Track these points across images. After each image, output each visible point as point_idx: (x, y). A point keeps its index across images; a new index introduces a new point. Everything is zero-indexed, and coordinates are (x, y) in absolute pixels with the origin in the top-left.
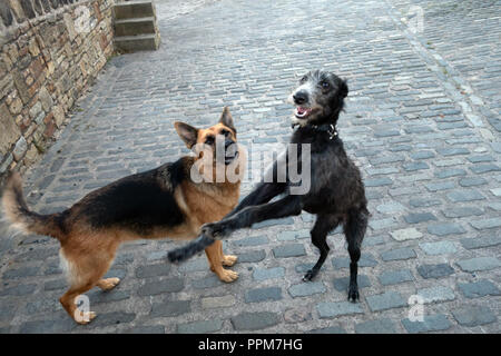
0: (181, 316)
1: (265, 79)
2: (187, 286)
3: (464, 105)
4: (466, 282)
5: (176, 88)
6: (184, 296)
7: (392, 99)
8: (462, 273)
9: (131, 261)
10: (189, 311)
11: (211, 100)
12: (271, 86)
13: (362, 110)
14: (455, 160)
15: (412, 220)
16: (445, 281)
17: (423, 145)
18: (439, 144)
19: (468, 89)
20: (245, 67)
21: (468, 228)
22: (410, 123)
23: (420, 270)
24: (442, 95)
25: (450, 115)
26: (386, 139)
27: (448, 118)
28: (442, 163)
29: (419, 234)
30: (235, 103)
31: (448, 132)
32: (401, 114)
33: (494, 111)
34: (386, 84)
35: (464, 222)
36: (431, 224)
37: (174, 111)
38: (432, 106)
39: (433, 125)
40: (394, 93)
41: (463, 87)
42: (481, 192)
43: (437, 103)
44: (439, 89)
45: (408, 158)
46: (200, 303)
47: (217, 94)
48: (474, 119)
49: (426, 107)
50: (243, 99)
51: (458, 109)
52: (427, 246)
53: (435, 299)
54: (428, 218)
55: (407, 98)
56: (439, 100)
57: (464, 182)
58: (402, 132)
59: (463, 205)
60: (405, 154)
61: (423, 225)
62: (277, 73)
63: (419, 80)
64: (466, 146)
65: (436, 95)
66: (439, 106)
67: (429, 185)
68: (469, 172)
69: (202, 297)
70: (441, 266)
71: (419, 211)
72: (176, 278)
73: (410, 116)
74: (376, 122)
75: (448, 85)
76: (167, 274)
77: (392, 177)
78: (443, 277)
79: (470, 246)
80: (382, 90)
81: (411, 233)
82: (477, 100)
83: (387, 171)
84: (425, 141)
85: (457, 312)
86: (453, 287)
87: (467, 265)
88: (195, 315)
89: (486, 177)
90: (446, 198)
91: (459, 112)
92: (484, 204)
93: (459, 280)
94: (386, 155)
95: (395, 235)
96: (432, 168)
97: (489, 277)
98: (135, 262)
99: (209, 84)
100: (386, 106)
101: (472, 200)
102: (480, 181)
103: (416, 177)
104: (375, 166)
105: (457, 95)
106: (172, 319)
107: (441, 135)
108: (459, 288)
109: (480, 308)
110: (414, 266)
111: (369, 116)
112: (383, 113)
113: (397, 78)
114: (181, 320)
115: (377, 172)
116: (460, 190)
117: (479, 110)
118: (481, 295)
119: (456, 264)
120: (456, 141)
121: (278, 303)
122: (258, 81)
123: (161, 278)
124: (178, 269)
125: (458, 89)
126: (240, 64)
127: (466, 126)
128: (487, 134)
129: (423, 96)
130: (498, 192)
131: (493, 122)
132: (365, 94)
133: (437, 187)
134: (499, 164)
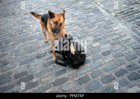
0: (35, 87)
1: (40, 8)
2: (34, 77)
3: (99, 7)
4: (115, 54)
5: (11, 14)
7: (80, 8)
8: (113, 52)
9: (11, 74)
10: (38, 85)
11: (24, 16)
13: (73, 13)
14: (102, 22)
15: (96, 41)
16: (110, 55)
17: (92, 20)
18: (96, 19)
19: (99, 3)
21: (111, 40)
22: (87, 14)
23: (103, 54)
24: (93, 6)
25: (96, 11)
26: (82, 20)
27: (96, 12)
28: (99, 24)
29: (99, 44)
32: (84, 12)
33: (107, 8)
34: (77, 5)
35: (109, 39)
36: (101, 41)
37: (12, 22)
38: (91, 9)
39: (93, 14)
40: (80, 7)
41: (97, 3)
42: (111, 29)
43: (92, 8)
44: (92, 4)
45: (90, 24)
47: (26, 14)
48: (103, 11)
49: (90, 10)
52: (102, 47)
53: (109, 61)
54: (100, 39)
55: (84, 8)
56: (93, 7)
57: (106, 28)
58: (85, 17)
59: (108, 34)
60: (88, 23)
61: (99, 41)
62: (44, 5)
63: (86, 3)
64: (103, 18)
65: (91, 6)
66: (93, 9)
67: (98, 30)
68: (106, 25)
69: (41, 79)
70: (107, 51)
71: (97, 38)
72: (30, 75)
73: (86, 12)
74: (78, 16)
75: (93, 3)
76: (26, 75)
77: (87, 30)
78: (109, 54)
79: (113, 44)
80: (76, 6)
81: (97, 44)
82: (102, 6)
83: (85, 28)
84: (93, 19)
85: (116, 63)
86: (112, 56)
87: (114, 49)
88: (40, 85)
89: (111, 25)
90: (103, 33)
91: (98, 10)
92: (112, 32)
93: (113, 54)
94: (83, 24)
95: (93, 46)
96: (97, 26)
97: (120, 51)
98: (13, 74)
99: (22, 12)
100: (79, 11)
101: (110, 32)
102: (110, 27)
103: (93, 29)
104: (81, 28)
105: (97, 5)
106: (33, 89)
107: (96, 16)
108: (114, 56)
109: (121, 60)
110: (101, 53)
111: (75, 14)
112: (79, 13)
113: (79, 3)
114: (36, 88)
115: (82, 29)
116: (106, 30)
117: (103, 8)
118: (120, 57)
119: (111, 50)
120: (100, 17)
121: (66, 74)
122: (38, 9)
123: (24, 77)
124: (29, 72)
125: (96, 4)
126: (31, 4)
127: (102, 13)
128: (107, 14)
129: (88, 7)
130: (115, 29)
131: (107, 11)
132: (72, 8)
133: (100, 30)
134: (113, 21)
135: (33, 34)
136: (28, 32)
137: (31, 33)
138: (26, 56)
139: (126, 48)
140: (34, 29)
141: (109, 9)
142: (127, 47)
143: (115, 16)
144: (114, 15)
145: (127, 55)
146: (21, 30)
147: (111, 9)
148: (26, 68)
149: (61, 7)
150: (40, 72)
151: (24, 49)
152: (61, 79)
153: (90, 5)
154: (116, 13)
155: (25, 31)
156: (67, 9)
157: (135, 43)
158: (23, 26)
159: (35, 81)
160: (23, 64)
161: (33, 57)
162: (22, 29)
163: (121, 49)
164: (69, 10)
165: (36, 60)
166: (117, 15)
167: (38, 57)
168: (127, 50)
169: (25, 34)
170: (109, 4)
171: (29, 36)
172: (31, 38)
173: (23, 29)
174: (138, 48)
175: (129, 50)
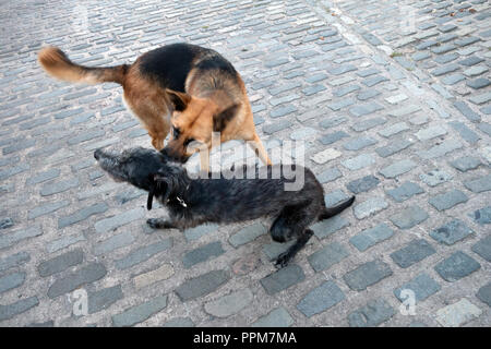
0: (113, 305)
1: (132, 25)
2: (110, 270)
3: (337, 25)
4: (392, 188)
5: (26, 48)
6: (110, 282)
7: (272, 29)
8: (387, 181)
9: (28, 259)
10: (122, 297)
12: (141, 31)
13: (245, 43)
14: (348, 77)
15: (328, 141)
16: (374, 192)
17: (315, 68)
18: (328, 65)
19: (337, 11)
20: (104, 15)
21: (378, 138)
22: (295, 49)
23: (349, 187)
24: (316, 19)
25: (328, 37)
26: (278, 68)
27: (328, 40)
28: (337, 82)
29: (339, 154)
30: (105, 54)
31: (332, 53)
32: (284, 42)
33: (366, 28)
34: (261, 15)
35: (371, 135)
36: (345, 143)
37: (31, 74)
38: (311, 31)
39: (317, 49)
40: (271, 23)
41: (332, 9)
42: (378, 102)
43: (314, 27)
44: (312, 14)
45: (305, 83)
46: (132, 284)
47: (80, 48)
48: (351, 37)
49: (305, 32)
50: (113, 50)
51: (334, 30)
52: (349, 163)
53: (372, 211)
54: (340, 136)
55: (286, 26)
56: (315, 24)
57: (361, 96)
58: (290, 58)
59: (367, 118)
60: (300, 79)
61: (339, 144)
62: (144, 17)
63: (291, 8)
64: (351, 63)
65: (312, 19)
66: (317, 30)
67: (332, 105)
68: (361, 85)
69: (133, 276)
70: (366, 179)
71: (330, 131)
72: (95, 264)
73: (294, 42)
74: (263, 53)
75: (318, 9)
76: (81, 263)
77: (295, 104)
78: (372, 188)
79: (385, 154)
80: (258, 21)
81: (330, 153)
82: (348, 20)
83: (289, 98)
84: (315, 64)
85: (394, 218)
86: (383, 195)
87: (389, 171)
88: (130, 300)
89: (379, 88)
90: (349, 113)
91: (335, 34)
92: (384, 113)
93: (386, 188)
94: (283, 84)
95: (316, 159)
96: (329, 89)
97: (410, 178)
98: (34, 259)
99: (67, 39)
100: (266, 36)
101: (374, 112)
102: (375, 93)
103: (317, 100)
104: (276, 96)
105: (329, 18)
106: (104, 312)
107: (328, 56)
108: (388, 195)
109: (413, 209)
110: (343, 185)
111: (254, 49)
112: (267, 44)
113: (270, 8)
114: (115, 310)
115: (279, 101)
116: (363, 104)
117: (353, 29)
118: (409, 197)
119: (379, 174)
120: (342, 60)
122: (124, 29)
123: (75, 269)
124: (92, 253)
125: (329, 11)
126: (98, 13)
127: (346, 45)
128: (366, 49)
129: (299, 22)
130: (392, 100)
131: (367, 38)
132: (243, 28)
133: (340, 105)
134: (385, 74)
135: (107, 120)
136: (88, 112)
137: (98, 115)
138: (81, 195)
139: (431, 166)
140: (107, 101)
141: (372, 33)
142: (435, 164)
143: (392, 56)
144: (389, 51)
145: (435, 191)
146: (62, 103)
147: (380, 32)
148: (82, 238)
149: (205, 25)
150: (131, 254)
151: (74, 171)
152: (203, 276)
153: (307, 15)
154: (397, 45)
155: (75, 108)
156: (226, 29)
157: (463, 148)
158: (70, 90)
159: (111, 285)
160: (71, 224)
161: (104, 198)
162: (65, 99)
163: (415, 172)
164: (231, 34)
165: (116, 211)
166: (400, 51)
167: (124, 201)
168: (435, 173)
169: (77, 118)
170: (371, 13)
171: (91, 125)
172: (100, 132)
173: (70, 102)
174: (473, 166)
175: (441, 172)
